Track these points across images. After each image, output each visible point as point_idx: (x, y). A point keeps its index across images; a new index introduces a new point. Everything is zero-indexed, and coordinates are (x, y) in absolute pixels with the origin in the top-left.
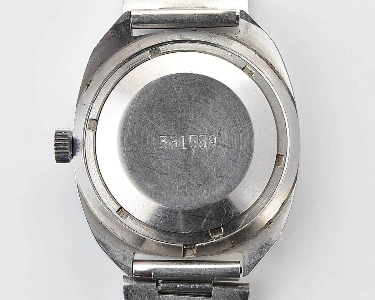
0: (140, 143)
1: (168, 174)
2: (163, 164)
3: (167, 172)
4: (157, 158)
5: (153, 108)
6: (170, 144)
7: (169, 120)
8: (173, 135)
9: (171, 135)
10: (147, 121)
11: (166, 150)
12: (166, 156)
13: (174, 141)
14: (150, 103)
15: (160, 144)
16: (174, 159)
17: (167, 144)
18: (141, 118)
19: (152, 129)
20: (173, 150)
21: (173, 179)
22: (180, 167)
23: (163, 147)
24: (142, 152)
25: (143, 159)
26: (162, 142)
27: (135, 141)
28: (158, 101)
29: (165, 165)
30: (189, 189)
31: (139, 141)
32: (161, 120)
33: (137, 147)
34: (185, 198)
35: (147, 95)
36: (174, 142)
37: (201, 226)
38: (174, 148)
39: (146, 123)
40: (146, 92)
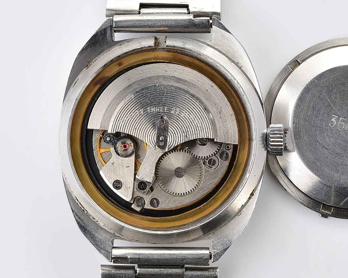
0: (313, 115)
1: (328, 149)
2: (327, 139)
3: (328, 147)
4: (324, 132)
5: (334, 89)
6: (338, 124)
7: (344, 104)
8: (343, 118)
9: (342, 117)
10: (325, 98)
11: (333, 129)
12: (331, 133)
13: (342, 122)
14: (333, 84)
15: (329, 122)
16: (337, 139)
17: (335, 124)
18: (321, 94)
19: (327, 107)
20: (339, 131)
21: (331, 155)
22: (340, 147)
23: (331, 125)
24: (312, 123)
25: (311, 130)
26: (332, 120)
27: (309, 112)
28: (340, 84)
29: (328, 141)
30: (342, 168)
31: (313, 113)
32: (337, 101)
33: (309, 117)
34: (336, 175)
35: (332, 76)
36: (342, 124)
37: (341, 202)
38: (341, 129)
39: (324, 99)
40: (333, 73)
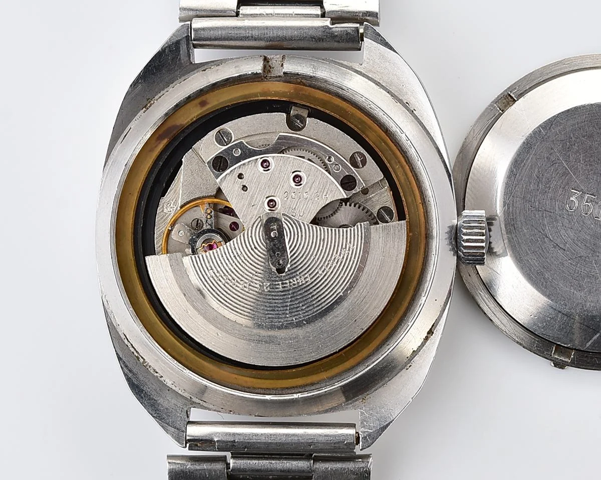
0: (538, 190)
1: (564, 250)
2: (562, 232)
3: (565, 246)
4: (556, 220)
5: (575, 144)
6: (582, 206)
7: (591, 170)
8: (591, 195)
9: (587, 194)
10: (559, 161)
11: (573, 214)
12: (569, 222)
13: (589, 203)
14: (572, 135)
15: (566, 202)
16: (580, 231)
17: (577, 205)
18: (551, 153)
19: (562, 176)
20: (583, 217)
21: (569, 260)
22: (585, 245)
23: (570, 207)
24: (537, 204)
25: (535, 217)
26: (571, 199)
27: (531, 186)
28: (584, 137)
29: (565, 235)
30: (588, 282)
31: (538, 186)
32: (580, 166)
33: (531, 194)
34: (578, 294)
35: (571, 122)
36: (588, 205)
37: (588, 342)
38: (587, 214)
39: (556, 163)
40: (572, 117)
